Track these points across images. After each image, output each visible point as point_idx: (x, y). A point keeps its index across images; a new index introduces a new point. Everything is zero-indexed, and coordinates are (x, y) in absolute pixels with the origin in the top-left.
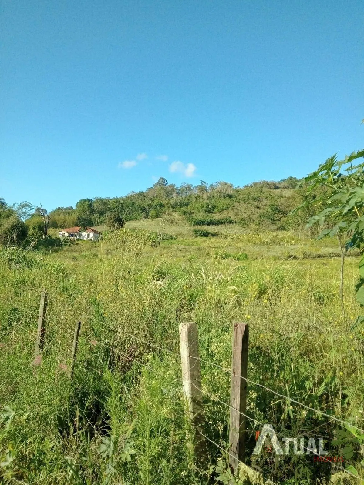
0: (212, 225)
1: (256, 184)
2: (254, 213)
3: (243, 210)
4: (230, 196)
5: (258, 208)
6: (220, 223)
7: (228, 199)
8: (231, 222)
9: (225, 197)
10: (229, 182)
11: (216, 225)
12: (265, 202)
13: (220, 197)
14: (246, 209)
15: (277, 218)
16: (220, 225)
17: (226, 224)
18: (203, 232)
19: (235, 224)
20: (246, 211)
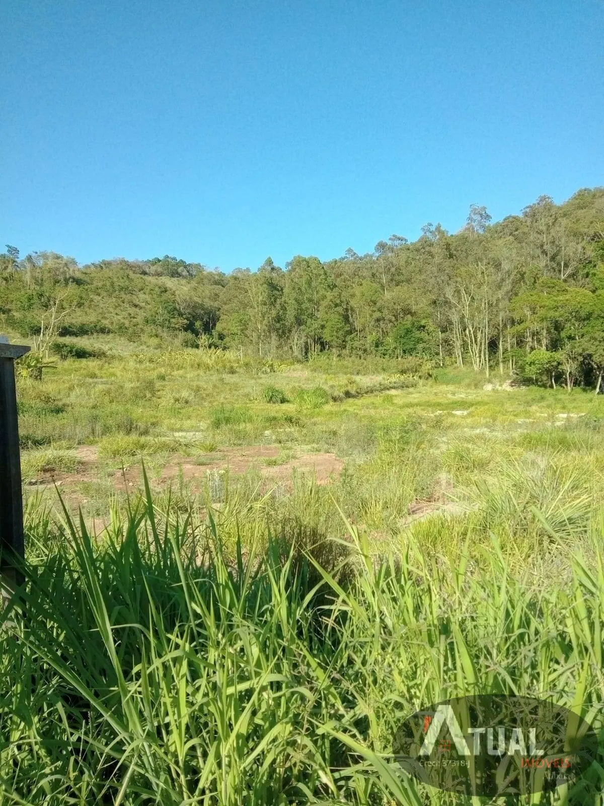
0: (70, 335)
1: (107, 264)
2: (132, 315)
3: (111, 310)
4: (78, 282)
5: (136, 306)
6: (83, 331)
7: (74, 286)
8: (103, 331)
9: (66, 281)
10: (66, 255)
11: (77, 336)
12: (141, 296)
13: (57, 282)
14: (116, 307)
15: (177, 326)
16: (86, 336)
17: (95, 334)
18: (74, 350)
19: (111, 335)
20: (118, 311)
